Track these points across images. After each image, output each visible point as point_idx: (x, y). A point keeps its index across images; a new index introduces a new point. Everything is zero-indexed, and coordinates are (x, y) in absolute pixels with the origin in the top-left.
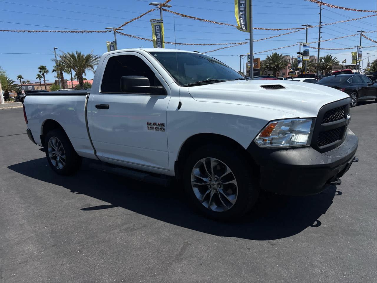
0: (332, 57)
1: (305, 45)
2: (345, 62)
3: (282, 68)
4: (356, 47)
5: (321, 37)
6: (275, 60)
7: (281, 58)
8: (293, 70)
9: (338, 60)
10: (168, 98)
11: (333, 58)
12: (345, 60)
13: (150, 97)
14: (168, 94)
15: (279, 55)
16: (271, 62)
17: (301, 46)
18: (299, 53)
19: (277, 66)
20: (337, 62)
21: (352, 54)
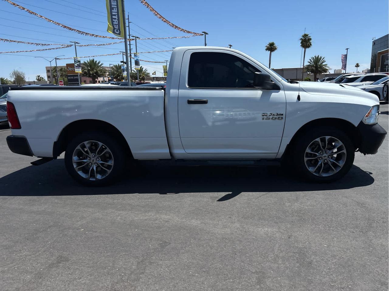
0: (143, 68)
1: (136, 55)
2: (155, 74)
3: (101, 75)
4: (165, 61)
5: (132, 49)
6: (93, 67)
7: (99, 65)
8: (111, 78)
9: (148, 72)
10: (281, 92)
11: (144, 70)
12: (155, 72)
13: (262, 92)
14: (281, 88)
15: (97, 63)
16: (89, 68)
17: (124, 55)
18: (123, 62)
19: (96, 73)
20: (148, 73)
21: (163, 68)
